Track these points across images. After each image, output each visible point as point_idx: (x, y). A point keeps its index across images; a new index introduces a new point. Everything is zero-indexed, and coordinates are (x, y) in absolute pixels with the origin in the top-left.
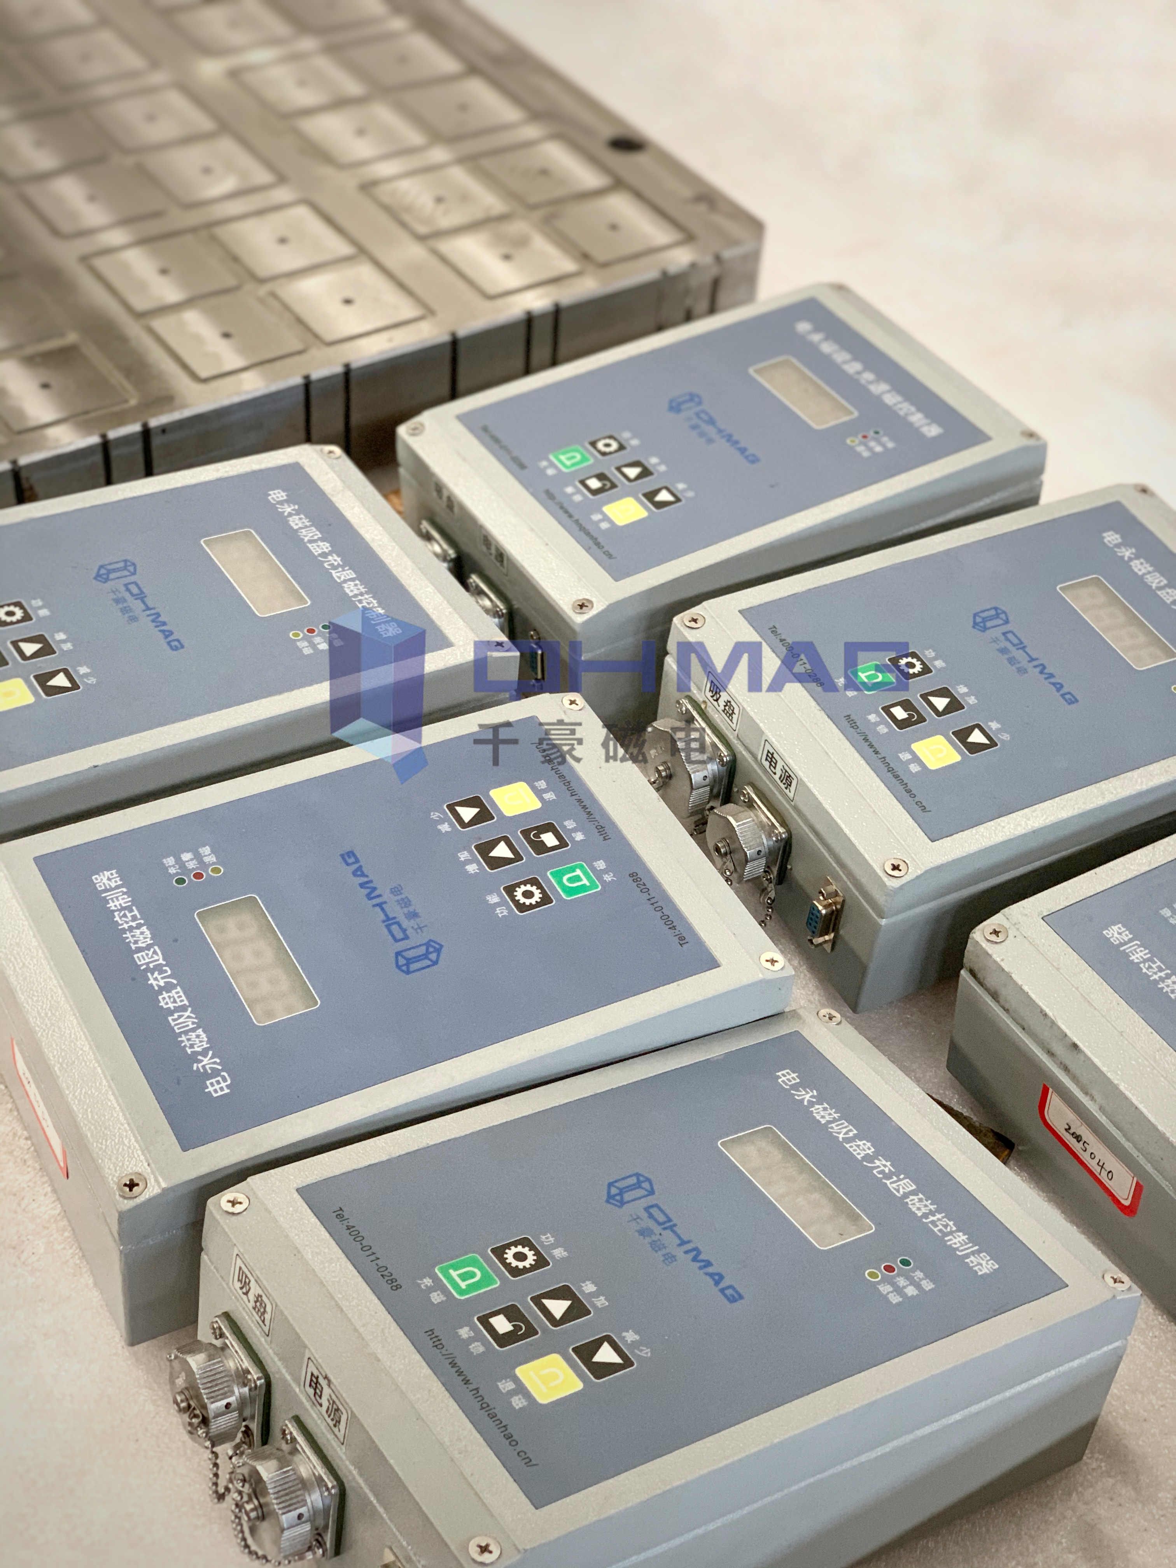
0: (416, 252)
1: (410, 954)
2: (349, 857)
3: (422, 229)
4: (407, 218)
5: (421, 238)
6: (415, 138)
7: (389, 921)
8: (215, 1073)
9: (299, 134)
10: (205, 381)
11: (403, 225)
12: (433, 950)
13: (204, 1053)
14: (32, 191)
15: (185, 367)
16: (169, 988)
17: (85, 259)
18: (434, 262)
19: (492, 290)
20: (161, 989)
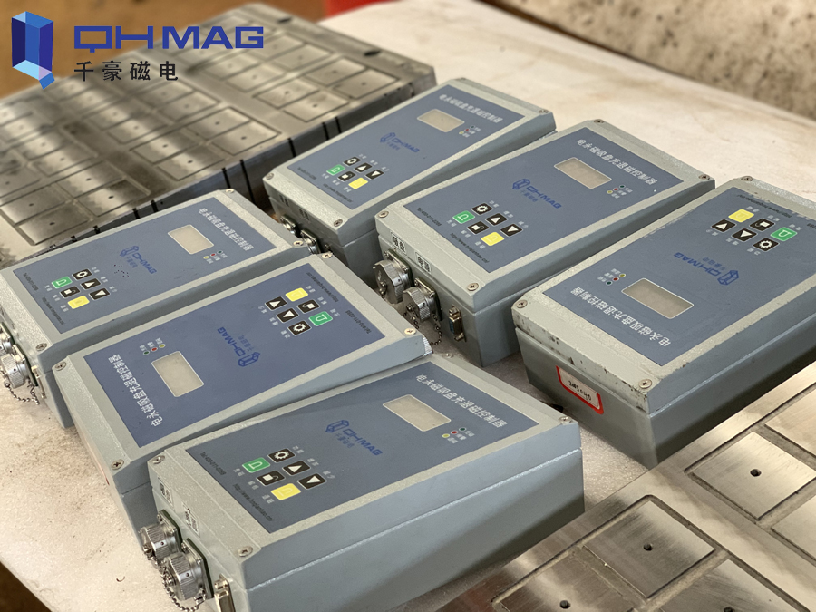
0: (276, 113)
1: (245, 359)
2: (222, 330)
3: (278, 105)
4: (273, 103)
5: (278, 108)
6: (279, 72)
7: (237, 349)
8: (156, 417)
9: (228, 84)
10: (180, 180)
11: (271, 105)
12: (256, 355)
13: (152, 411)
14: (111, 131)
15: (171, 177)
16: (138, 391)
17: (131, 149)
18: (284, 115)
19: (307, 119)
20: (135, 393)
